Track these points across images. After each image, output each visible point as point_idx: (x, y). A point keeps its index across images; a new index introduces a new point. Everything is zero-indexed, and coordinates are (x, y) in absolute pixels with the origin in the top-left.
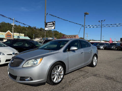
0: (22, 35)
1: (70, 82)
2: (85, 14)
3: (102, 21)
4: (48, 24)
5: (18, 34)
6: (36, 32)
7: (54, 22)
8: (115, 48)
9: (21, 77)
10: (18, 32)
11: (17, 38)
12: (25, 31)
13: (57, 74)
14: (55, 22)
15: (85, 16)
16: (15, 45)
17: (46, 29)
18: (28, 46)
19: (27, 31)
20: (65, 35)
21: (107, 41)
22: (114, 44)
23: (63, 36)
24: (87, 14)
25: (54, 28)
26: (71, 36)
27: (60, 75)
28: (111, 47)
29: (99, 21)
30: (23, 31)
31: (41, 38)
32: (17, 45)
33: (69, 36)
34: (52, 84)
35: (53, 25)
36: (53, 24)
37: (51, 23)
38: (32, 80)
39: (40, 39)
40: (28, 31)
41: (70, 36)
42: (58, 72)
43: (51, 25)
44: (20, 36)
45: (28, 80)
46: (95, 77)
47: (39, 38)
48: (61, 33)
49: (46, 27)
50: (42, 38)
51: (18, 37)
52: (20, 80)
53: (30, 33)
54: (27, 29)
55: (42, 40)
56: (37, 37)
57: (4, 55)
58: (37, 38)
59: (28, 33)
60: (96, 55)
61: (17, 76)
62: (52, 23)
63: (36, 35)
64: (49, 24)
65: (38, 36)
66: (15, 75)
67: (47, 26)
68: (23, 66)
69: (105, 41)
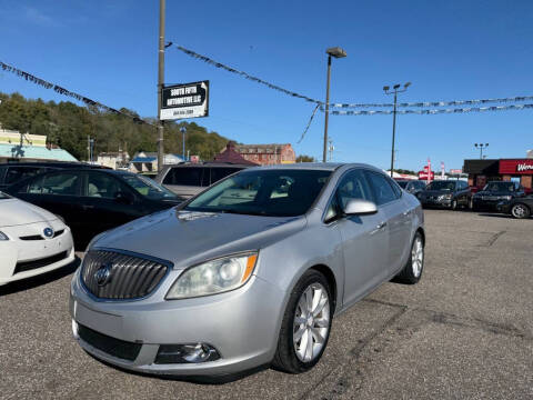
0: (37, 142)
1: (355, 353)
2: (330, 54)
3: (398, 89)
4: (175, 92)
5: (15, 136)
6: (98, 128)
7: (203, 86)
8: (452, 203)
9: (163, 347)
10: (12, 124)
11: (10, 155)
12: (45, 123)
13: (310, 321)
14: (207, 83)
15: (329, 63)
16: (35, 191)
17: (166, 114)
18: (98, 196)
19: (56, 122)
20: (235, 142)
21: (407, 172)
22: (445, 184)
23: (228, 146)
24: (337, 55)
25: (202, 113)
26: (261, 147)
27: (316, 326)
28: (436, 198)
29: (386, 88)
30: (36, 123)
31: (124, 156)
32: (45, 191)
33: (251, 147)
34: (293, 367)
35: (198, 98)
36: (201, 92)
37: (188, 90)
38: (216, 356)
39: (120, 159)
40: (59, 121)
41: (256, 148)
42: (312, 314)
43: (189, 100)
44: (25, 143)
45: (199, 360)
46: (443, 325)
47: (115, 156)
48: (215, 134)
49: (164, 105)
50: (128, 156)
51: (13, 150)
52: (159, 360)
53: (70, 130)
54: (53, 113)
55: (128, 165)
56: (105, 150)
57: (7, 239)
58: (103, 156)
59: (62, 130)
60: (420, 233)
61: (141, 345)
62: (194, 89)
63: (100, 142)
64: (182, 91)
65: (112, 144)
66: (133, 340)
67: (170, 102)
68: (169, 296)
69: (399, 172)
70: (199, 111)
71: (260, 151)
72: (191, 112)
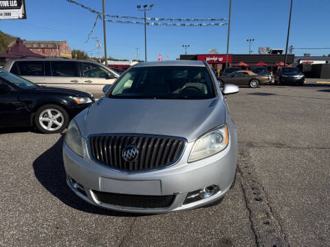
23: (17, 42)
35: (15, 4)
43: (6, 4)
70: (17, 14)
71: (42, 46)
72: (9, 14)
